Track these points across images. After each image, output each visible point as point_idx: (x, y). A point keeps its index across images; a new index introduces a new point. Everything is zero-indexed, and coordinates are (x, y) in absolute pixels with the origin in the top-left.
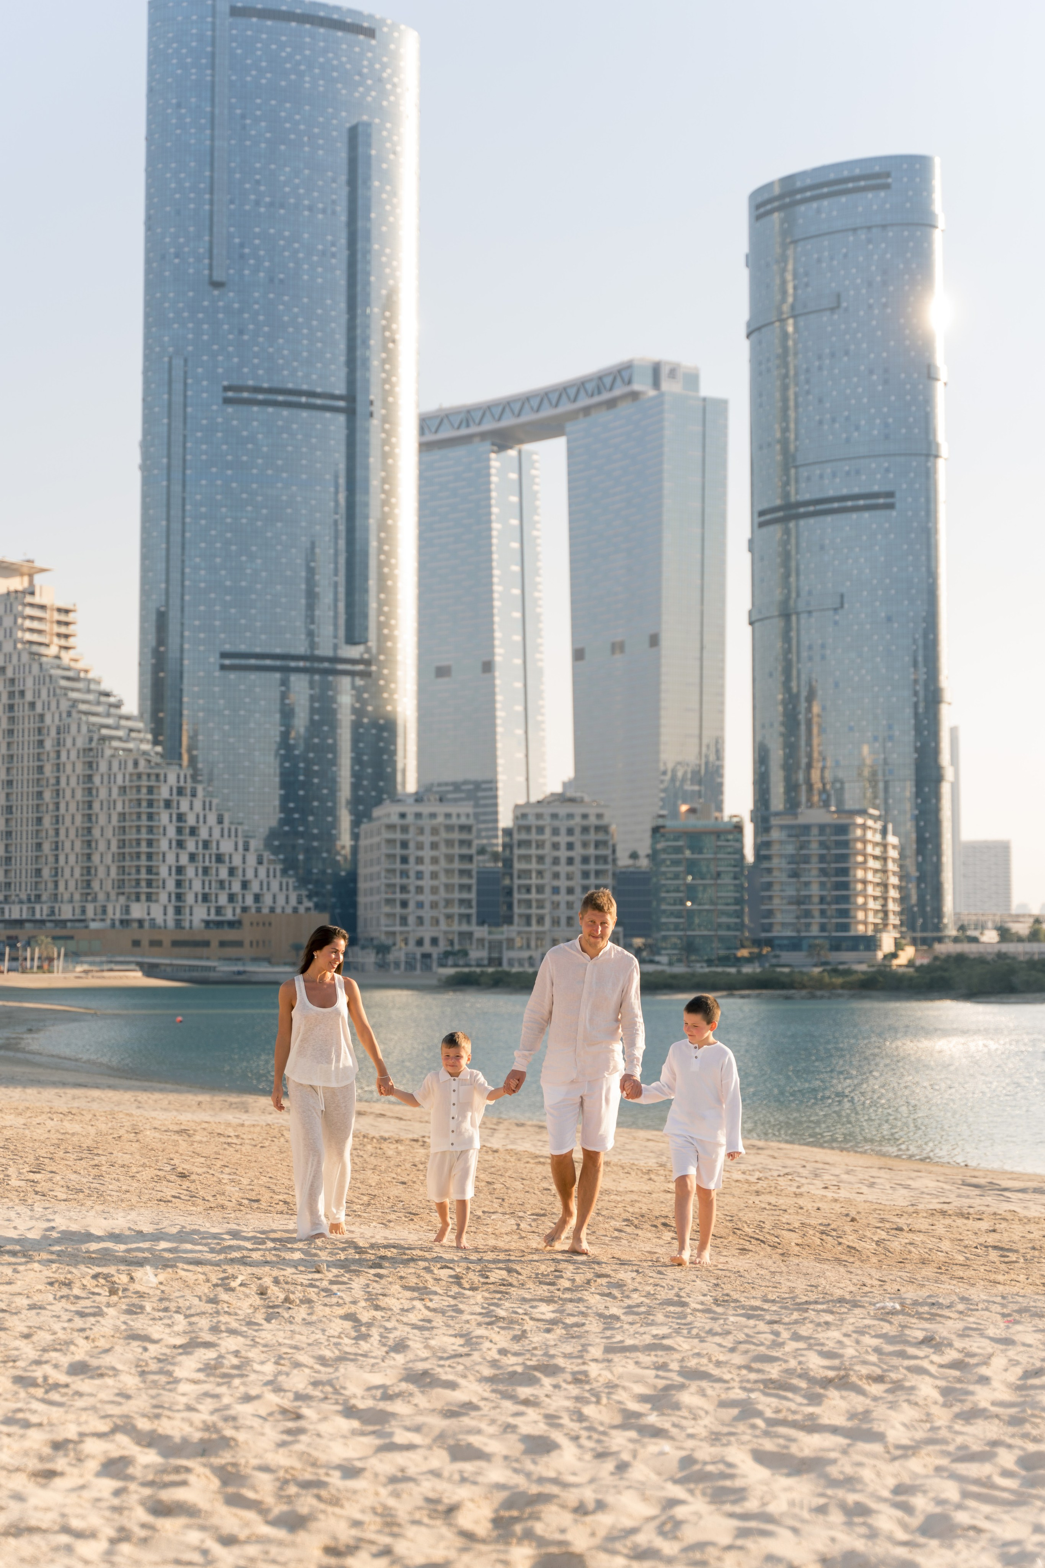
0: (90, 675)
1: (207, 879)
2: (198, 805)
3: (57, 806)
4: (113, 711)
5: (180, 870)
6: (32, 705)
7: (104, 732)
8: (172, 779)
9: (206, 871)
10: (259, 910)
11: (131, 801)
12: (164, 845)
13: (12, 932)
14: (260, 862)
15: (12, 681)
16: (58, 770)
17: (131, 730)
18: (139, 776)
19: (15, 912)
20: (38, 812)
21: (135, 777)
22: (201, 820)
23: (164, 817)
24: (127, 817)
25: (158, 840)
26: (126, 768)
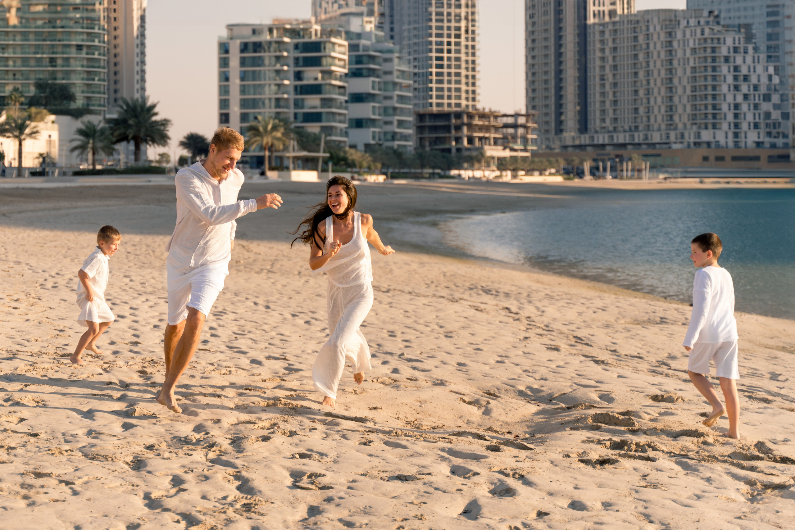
1: (757, 112)
2: (749, 59)
3: (648, 64)
5: (737, 106)
8: (729, 41)
9: (756, 106)
11: (699, 58)
12: (724, 89)
13: (619, 152)
16: (648, 39)
18: (705, 40)
19: (621, 138)
20: (635, 68)
21: (702, 41)
22: (752, 70)
23: (724, 69)
24: (698, 70)
25: (720, 85)
26: (695, 35)
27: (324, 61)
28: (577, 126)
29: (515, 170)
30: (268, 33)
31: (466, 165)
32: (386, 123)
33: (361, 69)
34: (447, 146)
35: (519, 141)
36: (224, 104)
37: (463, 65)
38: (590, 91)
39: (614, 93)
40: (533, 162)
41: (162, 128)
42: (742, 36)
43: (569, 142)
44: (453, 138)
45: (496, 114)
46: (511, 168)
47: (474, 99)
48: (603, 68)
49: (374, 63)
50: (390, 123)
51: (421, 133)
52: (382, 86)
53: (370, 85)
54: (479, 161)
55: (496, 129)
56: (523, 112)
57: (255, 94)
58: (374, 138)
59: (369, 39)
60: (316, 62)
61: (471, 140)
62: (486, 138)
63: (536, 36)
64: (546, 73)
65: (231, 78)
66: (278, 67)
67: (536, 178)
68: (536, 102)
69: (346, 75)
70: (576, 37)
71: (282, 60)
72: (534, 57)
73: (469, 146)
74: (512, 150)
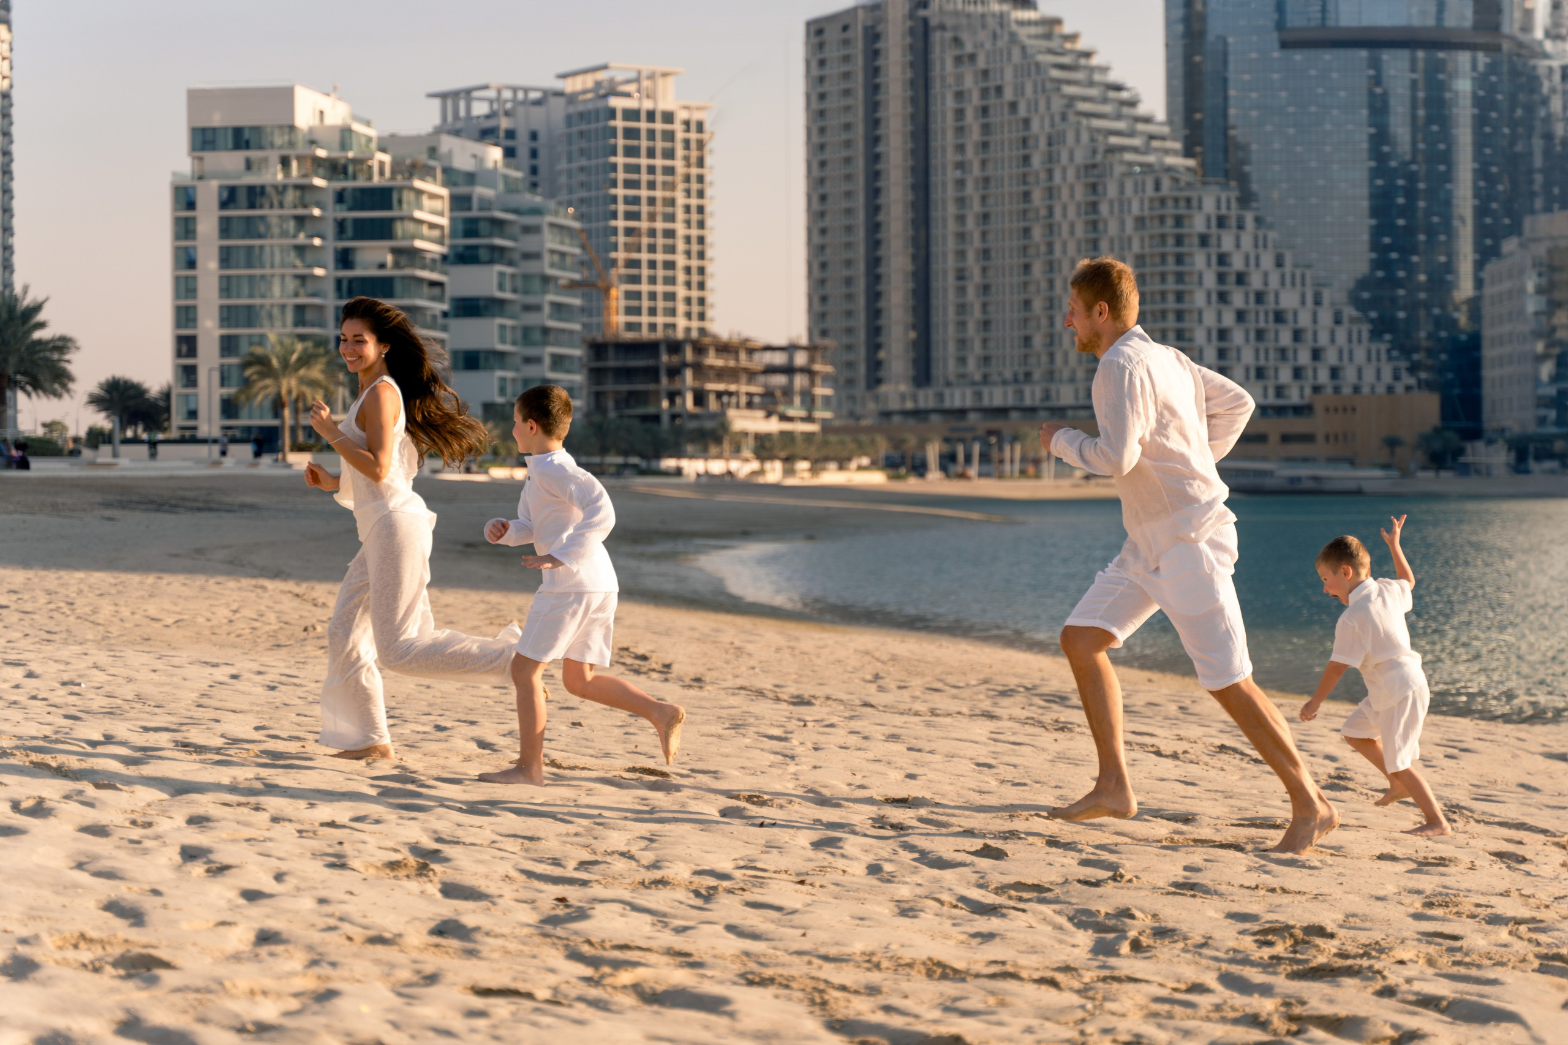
0: (1095, 61)
1: (1262, 346)
2: (1247, 240)
3: (1050, 246)
4: (1126, 110)
5: (1223, 334)
6: (1013, 106)
7: (1114, 140)
8: (1209, 204)
9: (1260, 335)
10: (1337, 390)
11: (1151, 237)
12: (1199, 299)
13: (994, 424)
14: (1338, 321)
15: (985, 73)
16: (1051, 197)
17: (1152, 137)
18: (1163, 201)
19: (997, 397)
20: (1025, 256)
21: (1157, 204)
22: (1252, 262)
23: (1199, 260)
24: (1148, 260)
25: (1191, 292)
26: (1144, 191)
27: (399, 228)
28: (911, 372)
29: (789, 460)
30: (279, 167)
31: (690, 448)
32: (528, 360)
33: (475, 248)
34: (651, 410)
35: (797, 400)
36: (185, 315)
37: (681, 246)
38: (936, 302)
39: (984, 306)
40: (826, 443)
41: (56, 356)
42: (1234, 194)
43: (894, 405)
44: (663, 394)
45: (751, 345)
46: (783, 454)
47: (702, 316)
48: (961, 254)
49: (502, 236)
50: (538, 360)
51: (599, 382)
52: (519, 283)
53: (495, 281)
54: (718, 441)
55: (751, 375)
56: (804, 341)
57: (251, 296)
58: (502, 391)
59: (491, 185)
60: (382, 230)
61: (700, 398)
62: (730, 394)
63: (828, 188)
64: (848, 263)
65: (200, 263)
66: (302, 239)
67: (832, 477)
68: (829, 323)
69: (444, 258)
70: (910, 192)
71: (308, 225)
72: (823, 231)
73: (697, 410)
74: (784, 418)
